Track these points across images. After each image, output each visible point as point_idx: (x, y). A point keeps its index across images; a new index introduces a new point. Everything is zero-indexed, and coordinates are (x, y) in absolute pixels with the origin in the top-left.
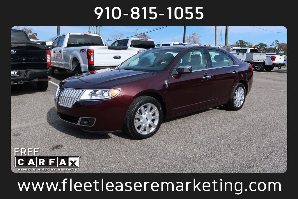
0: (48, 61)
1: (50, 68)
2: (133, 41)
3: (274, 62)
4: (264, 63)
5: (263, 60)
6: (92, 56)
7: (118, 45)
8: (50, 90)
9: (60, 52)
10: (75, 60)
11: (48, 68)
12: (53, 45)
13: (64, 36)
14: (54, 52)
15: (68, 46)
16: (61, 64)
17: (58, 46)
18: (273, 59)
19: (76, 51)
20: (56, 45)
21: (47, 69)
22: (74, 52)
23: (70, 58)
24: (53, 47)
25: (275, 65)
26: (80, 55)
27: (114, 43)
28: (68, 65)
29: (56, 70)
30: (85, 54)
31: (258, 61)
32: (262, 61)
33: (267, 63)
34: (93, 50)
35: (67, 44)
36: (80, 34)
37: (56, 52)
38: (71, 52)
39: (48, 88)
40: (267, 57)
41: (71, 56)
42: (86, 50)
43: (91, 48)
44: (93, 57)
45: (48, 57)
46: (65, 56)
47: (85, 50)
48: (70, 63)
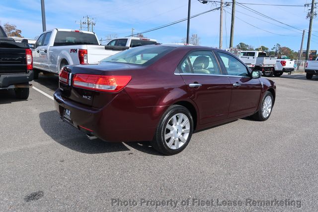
0: (29, 63)
1: (31, 72)
2: (133, 41)
3: (284, 67)
4: (273, 68)
5: (274, 65)
6: (85, 57)
7: (115, 45)
8: (32, 98)
9: (46, 51)
10: (64, 62)
11: (29, 71)
12: (37, 43)
13: (50, 33)
14: (38, 52)
15: (56, 44)
16: (47, 67)
17: (42, 45)
18: (283, 63)
19: (65, 51)
20: (40, 44)
21: (27, 73)
22: (63, 52)
23: (58, 59)
24: (36, 45)
25: (285, 70)
26: (71, 55)
27: (110, 43)
28: (55, 68)
29: (42, 73)
30: (77, 54)
31: (268, 66)
32: (272, 66)
33: (277, 69)
34: (87, 50)
35: (54, 43)
36: (70, 30)
37: (40, 51)
38: (59, 52)
39: (30, 96)
40: (277, 61)
41: (59, 57)
42: (78, 50)
43: (84, 47)
44: (87, 59)
45: (28, 57)
46: (51, 57)
47: (76, 50)
48: (58, 66)
